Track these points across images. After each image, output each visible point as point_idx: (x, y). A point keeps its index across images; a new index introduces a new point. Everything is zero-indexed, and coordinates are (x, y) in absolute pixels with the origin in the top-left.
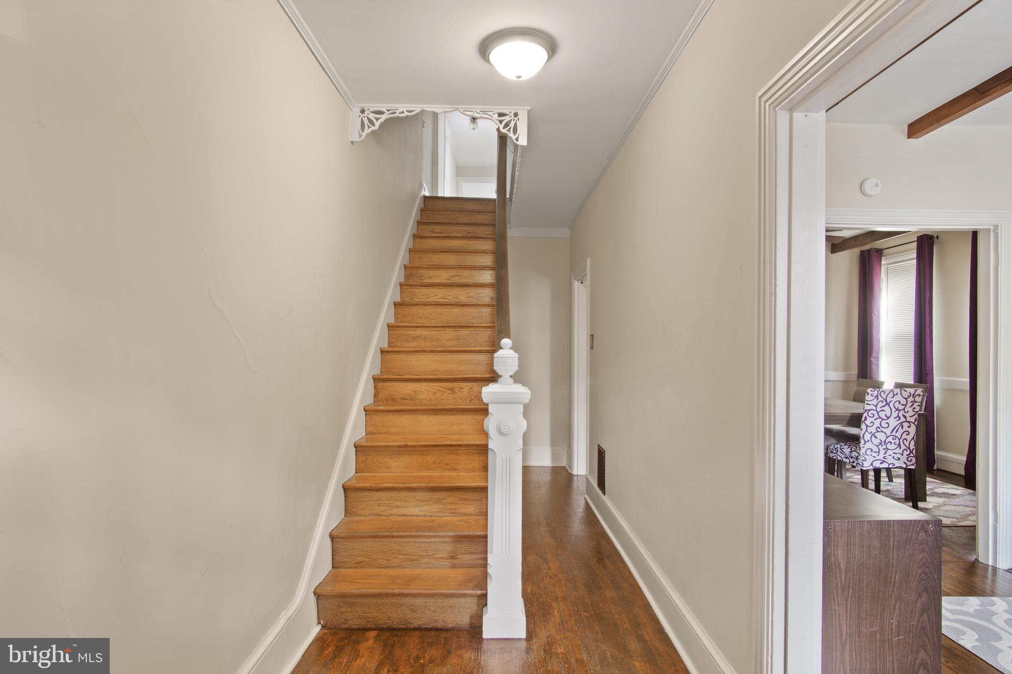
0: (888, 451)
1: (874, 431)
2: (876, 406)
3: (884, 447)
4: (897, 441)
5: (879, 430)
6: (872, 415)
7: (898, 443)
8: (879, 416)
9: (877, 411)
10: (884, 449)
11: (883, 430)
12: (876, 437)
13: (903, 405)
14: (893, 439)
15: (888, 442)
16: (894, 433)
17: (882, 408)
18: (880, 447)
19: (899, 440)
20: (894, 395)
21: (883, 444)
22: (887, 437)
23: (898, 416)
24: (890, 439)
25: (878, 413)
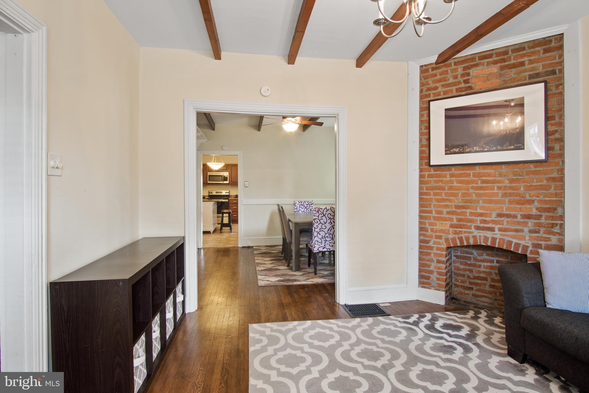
0: (327, 241)
1: (319, 231)
2: (318, 217)
3: (324, 239)
4: (331, 236)
5: (321, 230)
6: (317, 222)
7: (331, 237)
8: (320, 222)
9: (319, 219)
10: (324, 241)
11: (323, 230)
12: (320, 234)
13: (332, 216)
14: (329, 235)
15: (327, 237)
16: (329, 232)
17: (322, 218)
18: (322, 239)
19: (332, 235)
20: (327, 210)
21: (324, 238)
22: (326, 234)
23: (331, 222)
24: (327, 235)
25: (320, 221)
